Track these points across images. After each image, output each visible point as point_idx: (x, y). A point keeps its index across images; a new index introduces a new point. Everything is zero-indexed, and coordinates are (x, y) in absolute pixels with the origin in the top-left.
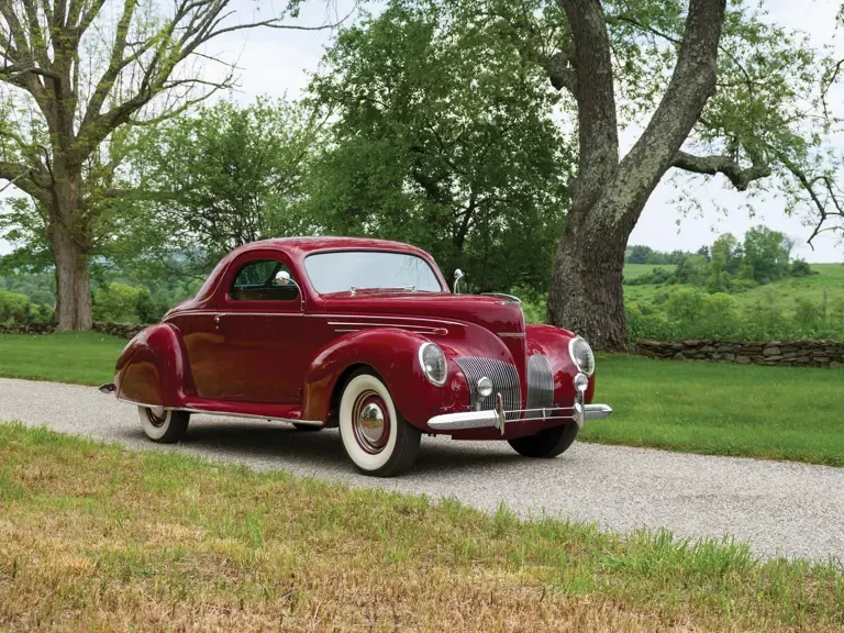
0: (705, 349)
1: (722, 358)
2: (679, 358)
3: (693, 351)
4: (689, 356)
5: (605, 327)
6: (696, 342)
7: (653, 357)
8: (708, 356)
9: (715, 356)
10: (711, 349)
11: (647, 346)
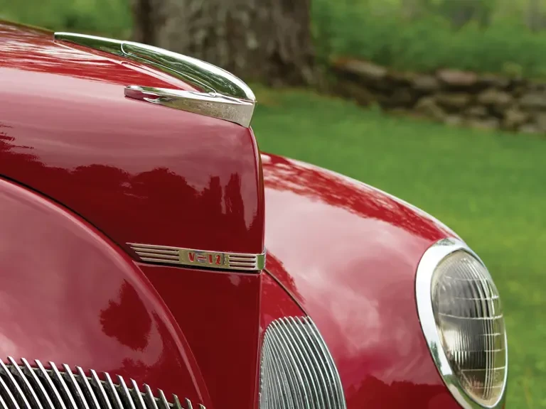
0: (490, 96)
1: (530, 121)
2: (423, 110)
3: (460, 99)
4: (452, 110)
5: (265, 28)
6: (469, 78)
7: (363, 104)
8: (494, 112)
9: (513, 116)
10: (503, 98)
11: (354, 77)
